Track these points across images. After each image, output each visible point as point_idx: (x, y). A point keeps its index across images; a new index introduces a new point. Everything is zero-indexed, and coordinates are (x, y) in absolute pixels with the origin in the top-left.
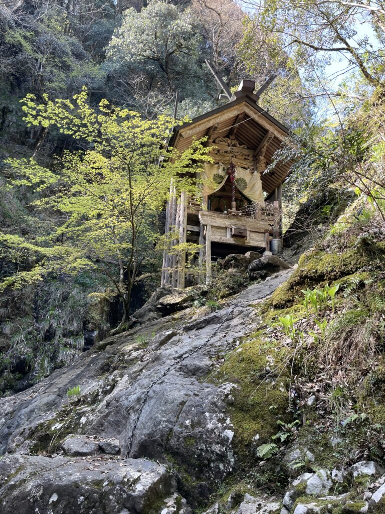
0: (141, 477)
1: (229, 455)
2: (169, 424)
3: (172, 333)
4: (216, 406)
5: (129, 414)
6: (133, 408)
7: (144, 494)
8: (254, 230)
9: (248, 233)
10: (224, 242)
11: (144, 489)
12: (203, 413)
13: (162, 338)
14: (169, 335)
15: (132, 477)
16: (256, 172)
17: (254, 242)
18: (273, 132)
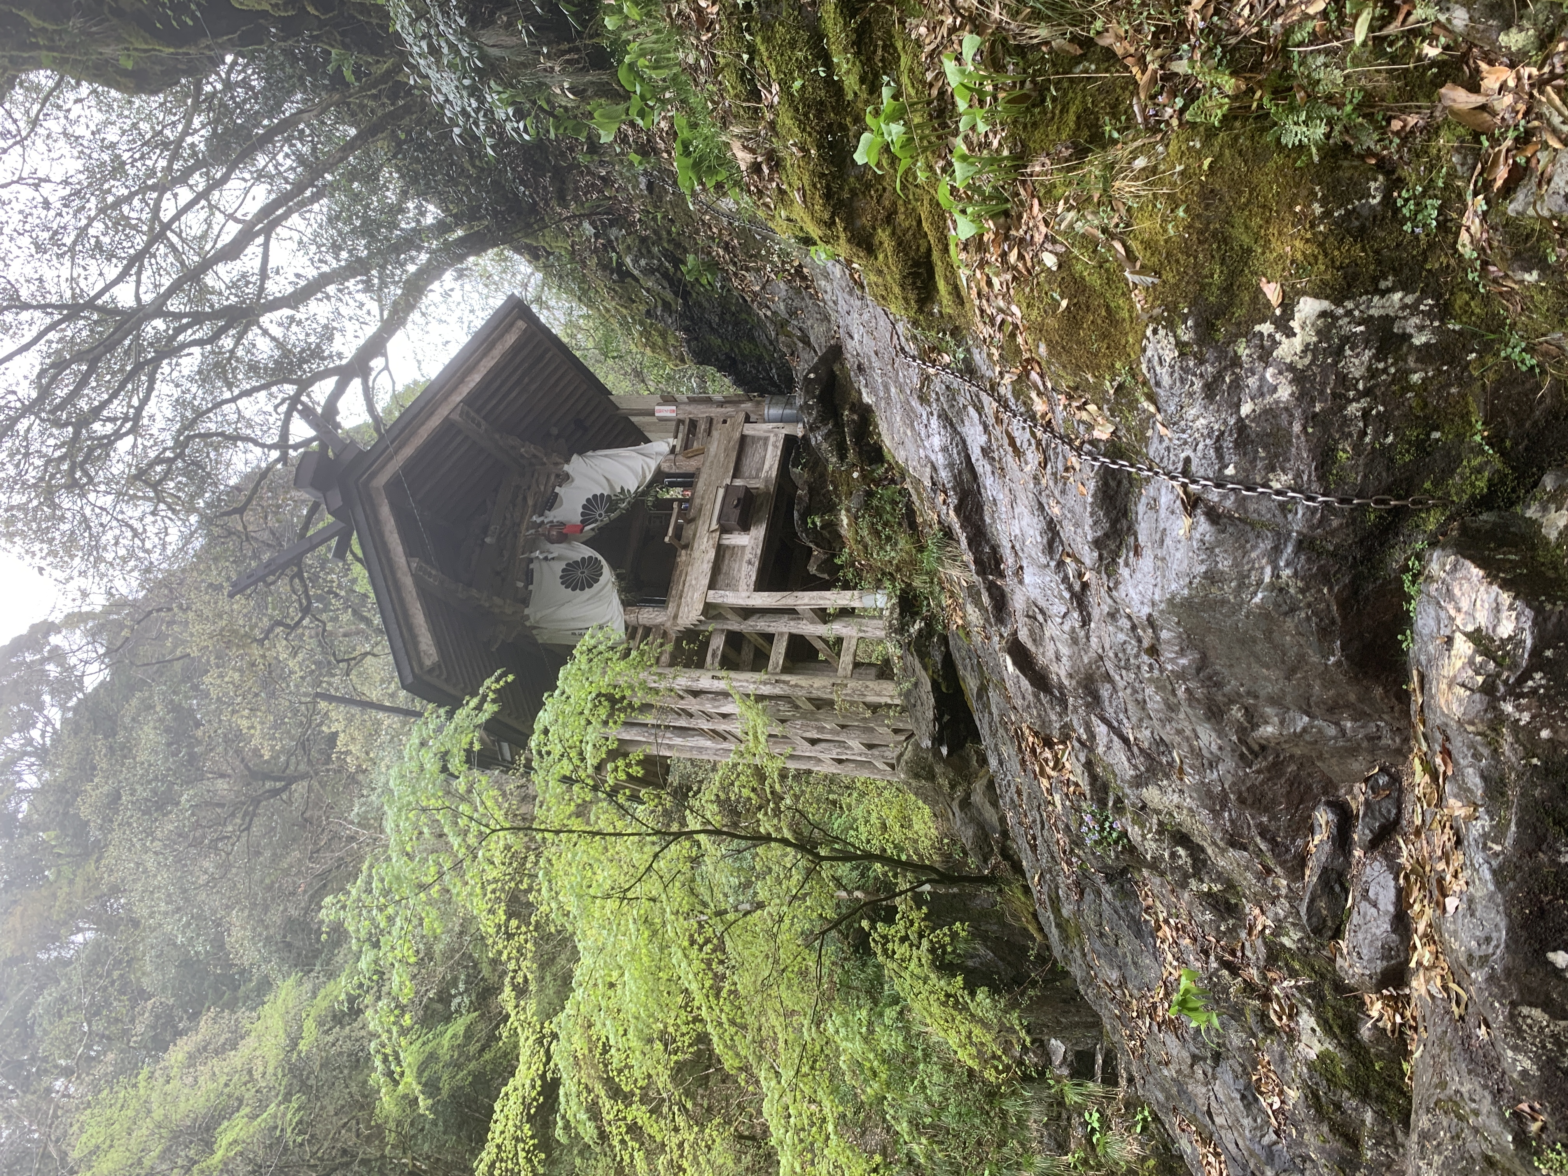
0: (1470, 628)
1: (1382, 312)
2: (1285, 556)
3: (1010, 653)
4: (1219, 377)
5: (1263, 748)
6: (1243, 732)
7: (1529, 605)
8: (732, 465)
9: (738, 482)
10: (759, 552)
11: (1511, 608)
12: (1241, 426)
13: (1025, 683)
14: (1015, 663)
15: (1471, 662)
16: (566, 467)
17: (766, 466)
18: (452, 406)
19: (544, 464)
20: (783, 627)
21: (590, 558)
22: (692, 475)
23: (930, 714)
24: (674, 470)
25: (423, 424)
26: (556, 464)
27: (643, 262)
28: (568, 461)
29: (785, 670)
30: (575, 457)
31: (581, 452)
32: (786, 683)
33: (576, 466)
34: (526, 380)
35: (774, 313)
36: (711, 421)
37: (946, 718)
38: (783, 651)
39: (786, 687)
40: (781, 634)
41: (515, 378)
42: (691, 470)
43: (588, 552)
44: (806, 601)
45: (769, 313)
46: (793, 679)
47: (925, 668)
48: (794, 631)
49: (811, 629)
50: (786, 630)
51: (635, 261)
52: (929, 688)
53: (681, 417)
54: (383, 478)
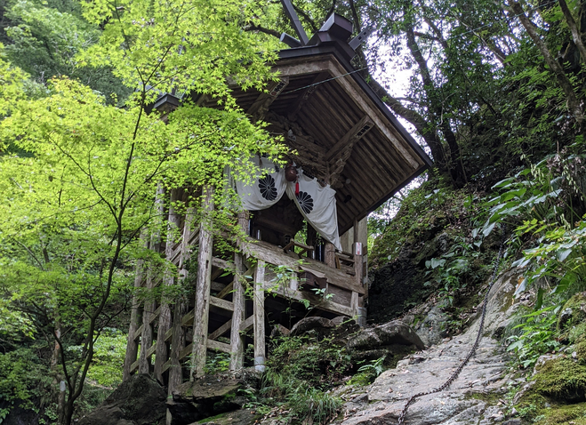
8: (335, 284)
10: (287, 295)
16: (328, 186)
17: (335, 304)
18: (373, 118)
19: (331, 173)
20: (237, 307)
21: (276, 194)
22: (323, 261)
23: (197, 394)
24: (326, 250)
25: (363, 99)
26: (330, 180)
27: (444, 241)
28: (332, 187)
29: (211, 307)
30: (335, 192)
31: (336, 196)
32: (204, 307)
33: (329, 192)
34: (381, 167)
35: (426, 314)
36: (353, 275)
37: (196, 405)
38: (222, 307)
39: (201, 306)
40: (233, 306)
41: (383, 160)
42: (326, 260)
43: (280, 192)
44: (259, 322)
45: (426, 310)
46: (206, 311)
47: (230, 392)
48: (235, 314)
49: (237, 324)
50: (235, 309)
51: (445, 238)
52: (217, 394)
53: (355, 257)
54: (333, 69)
